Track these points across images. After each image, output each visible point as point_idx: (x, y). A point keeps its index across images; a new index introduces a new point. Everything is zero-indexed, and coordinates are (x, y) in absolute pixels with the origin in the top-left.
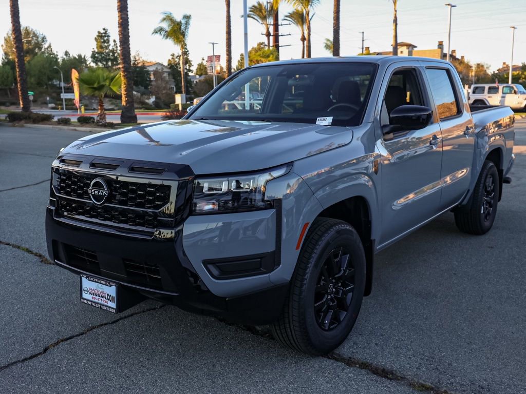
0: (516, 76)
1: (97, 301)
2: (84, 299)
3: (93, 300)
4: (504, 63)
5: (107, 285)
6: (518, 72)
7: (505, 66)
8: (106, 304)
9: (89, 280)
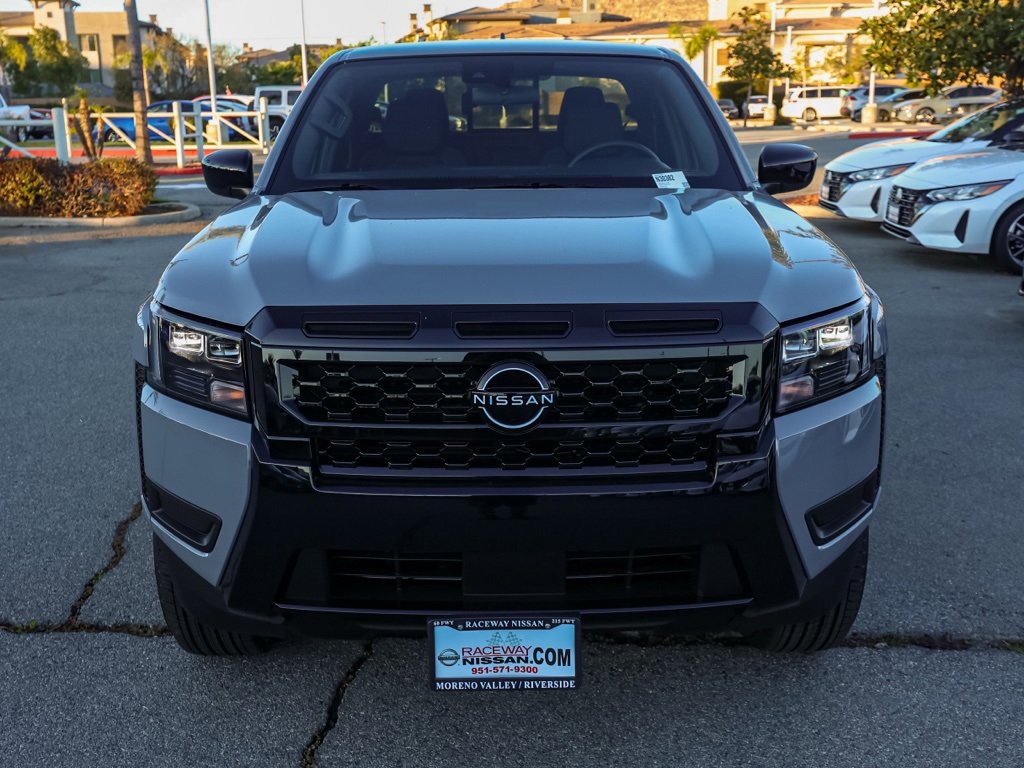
0: (286, 69)
1: (491, 674)
2: (444, 680)
3: (478, 675)
4: (246, 45)
5: (544, 628)
6: (288, 63)
7: (247, 50)
8: (532, 674)
9: (465, 629)
